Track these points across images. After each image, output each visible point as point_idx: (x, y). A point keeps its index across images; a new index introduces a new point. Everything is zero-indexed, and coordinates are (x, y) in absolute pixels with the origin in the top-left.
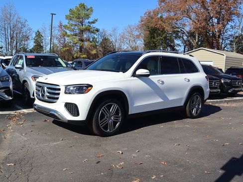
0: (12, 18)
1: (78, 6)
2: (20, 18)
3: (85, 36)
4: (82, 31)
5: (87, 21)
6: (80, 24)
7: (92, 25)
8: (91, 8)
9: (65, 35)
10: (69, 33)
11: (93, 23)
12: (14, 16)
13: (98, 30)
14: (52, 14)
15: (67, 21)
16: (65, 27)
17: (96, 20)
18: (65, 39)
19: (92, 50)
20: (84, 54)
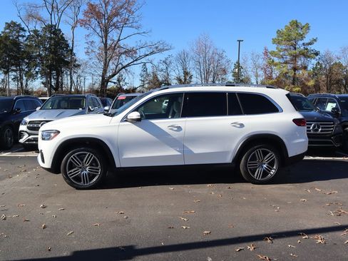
0: (207, 50)
1: (288, 24)
2: (217, 49)
3: (299, 63)
4: (295, 57)
5: (300, 43)
6: (292, 47)
7: (309, 47)
8: (307, 24)
9: (272, 63)
10: (276, 60)
11: (310, 44)
12: (210, 48)
13: (317, 54)
14: (239, 41)
15: (275, 46)
16: (272, 53)
17: (315, 40)
18: (271, 68)
19: (308, 81)
20: (298, 87)
